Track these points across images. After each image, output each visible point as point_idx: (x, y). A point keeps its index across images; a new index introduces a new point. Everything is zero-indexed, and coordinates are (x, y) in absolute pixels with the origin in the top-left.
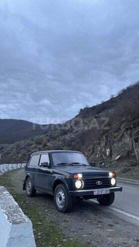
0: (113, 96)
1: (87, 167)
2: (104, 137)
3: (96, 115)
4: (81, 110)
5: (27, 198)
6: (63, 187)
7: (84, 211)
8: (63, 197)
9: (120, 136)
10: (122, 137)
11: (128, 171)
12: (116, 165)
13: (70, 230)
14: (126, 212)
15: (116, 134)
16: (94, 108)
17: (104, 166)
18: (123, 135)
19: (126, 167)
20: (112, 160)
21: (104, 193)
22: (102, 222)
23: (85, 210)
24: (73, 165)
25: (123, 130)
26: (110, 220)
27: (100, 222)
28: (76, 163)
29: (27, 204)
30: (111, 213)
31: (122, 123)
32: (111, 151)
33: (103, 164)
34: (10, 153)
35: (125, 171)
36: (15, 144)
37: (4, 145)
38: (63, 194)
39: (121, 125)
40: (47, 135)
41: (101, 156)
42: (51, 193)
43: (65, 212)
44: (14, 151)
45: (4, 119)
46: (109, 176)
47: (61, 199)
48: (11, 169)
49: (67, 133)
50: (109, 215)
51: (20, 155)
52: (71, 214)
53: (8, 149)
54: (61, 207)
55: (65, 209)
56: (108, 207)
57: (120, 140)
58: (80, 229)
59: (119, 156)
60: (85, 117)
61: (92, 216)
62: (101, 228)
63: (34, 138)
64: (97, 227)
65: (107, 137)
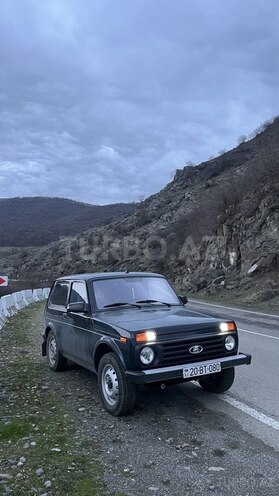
0: (245, 138)
1: (173, 309)
2: (225, 227)
3: (210, 182)
4: (178, 171)
5: (49, 375)
6: (114, 361)
7: (164, 409)
8: (115, 383)
9: (257, 225)
10: (261, 226)
11: (273, 297)
12: (250, 284)
13: (122, 467)
14: (260, 410)
15: (249, 221)
16: (204, 166)
17: (225, 286)
18: (264, 222)
19: (270, 289)
20: (241, 275)
21: (208, 372)
22: (199, 444)
23: (167, 406)
24: (140, 307)
25: (264, 211)
26: (222, 436)
27: (194, 442)
28: (148, 302)
29: (45, 390)
30: (223, 415)
31: (262, 196)
32: (239, 257)
33: (223, 283)
34: (40, 264)
35: (268, 297)
36: (49, 246)
37: (29, 249)
38: (115, 377)
39: (259, 203)
40: (111, 227)
41: (218, 268)
42: (93, 369)
43: (120, 416)
44: (49, 259)
45: (24, 199)
46: (219, 331)
47: (110, 386)
48: (37, 299)
49: (150, 222)
50: (219, 422)
51: (59, 267)
52: (132, 418)
53: (37, 256)
54: (112, 403)
55: (120, 408)
56: (221, 396)
57: (258, 233)
58: (146, 466)
59: (255, 266)
60: (187, 186)
61: (180, 423)
62: (195, 461)
63: (85, 233)
64: (187, 460)
65: (230, 227)
